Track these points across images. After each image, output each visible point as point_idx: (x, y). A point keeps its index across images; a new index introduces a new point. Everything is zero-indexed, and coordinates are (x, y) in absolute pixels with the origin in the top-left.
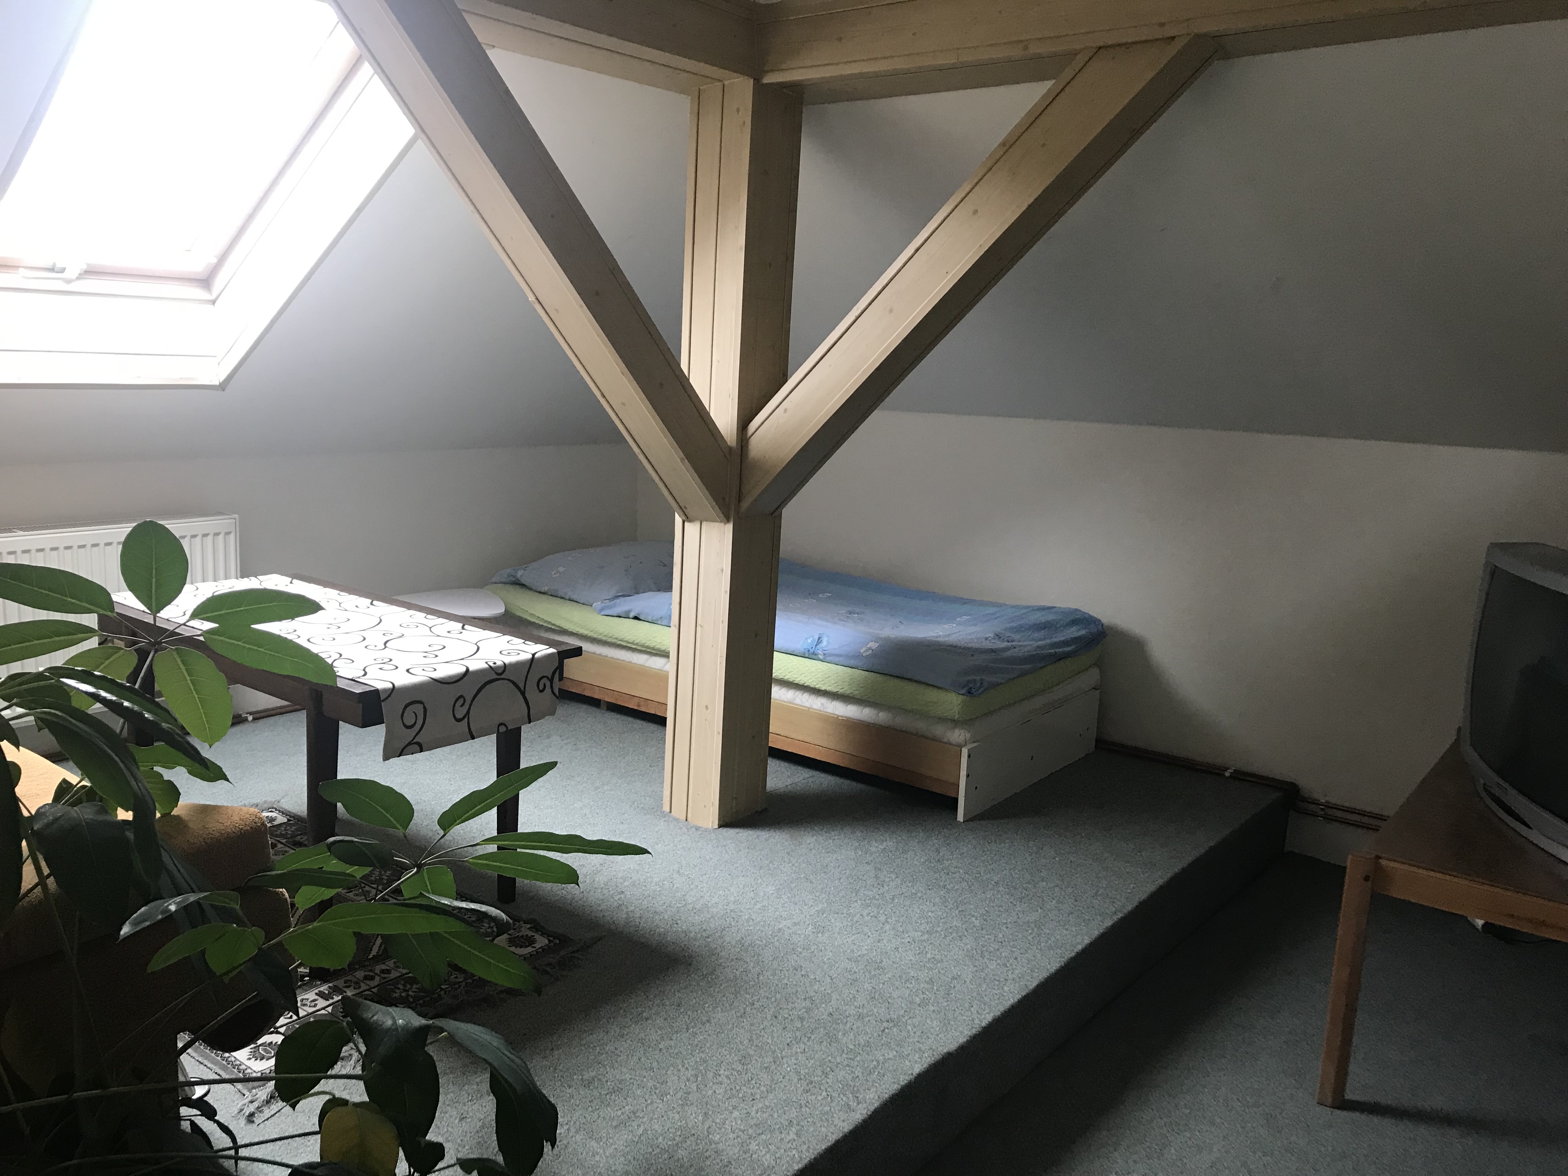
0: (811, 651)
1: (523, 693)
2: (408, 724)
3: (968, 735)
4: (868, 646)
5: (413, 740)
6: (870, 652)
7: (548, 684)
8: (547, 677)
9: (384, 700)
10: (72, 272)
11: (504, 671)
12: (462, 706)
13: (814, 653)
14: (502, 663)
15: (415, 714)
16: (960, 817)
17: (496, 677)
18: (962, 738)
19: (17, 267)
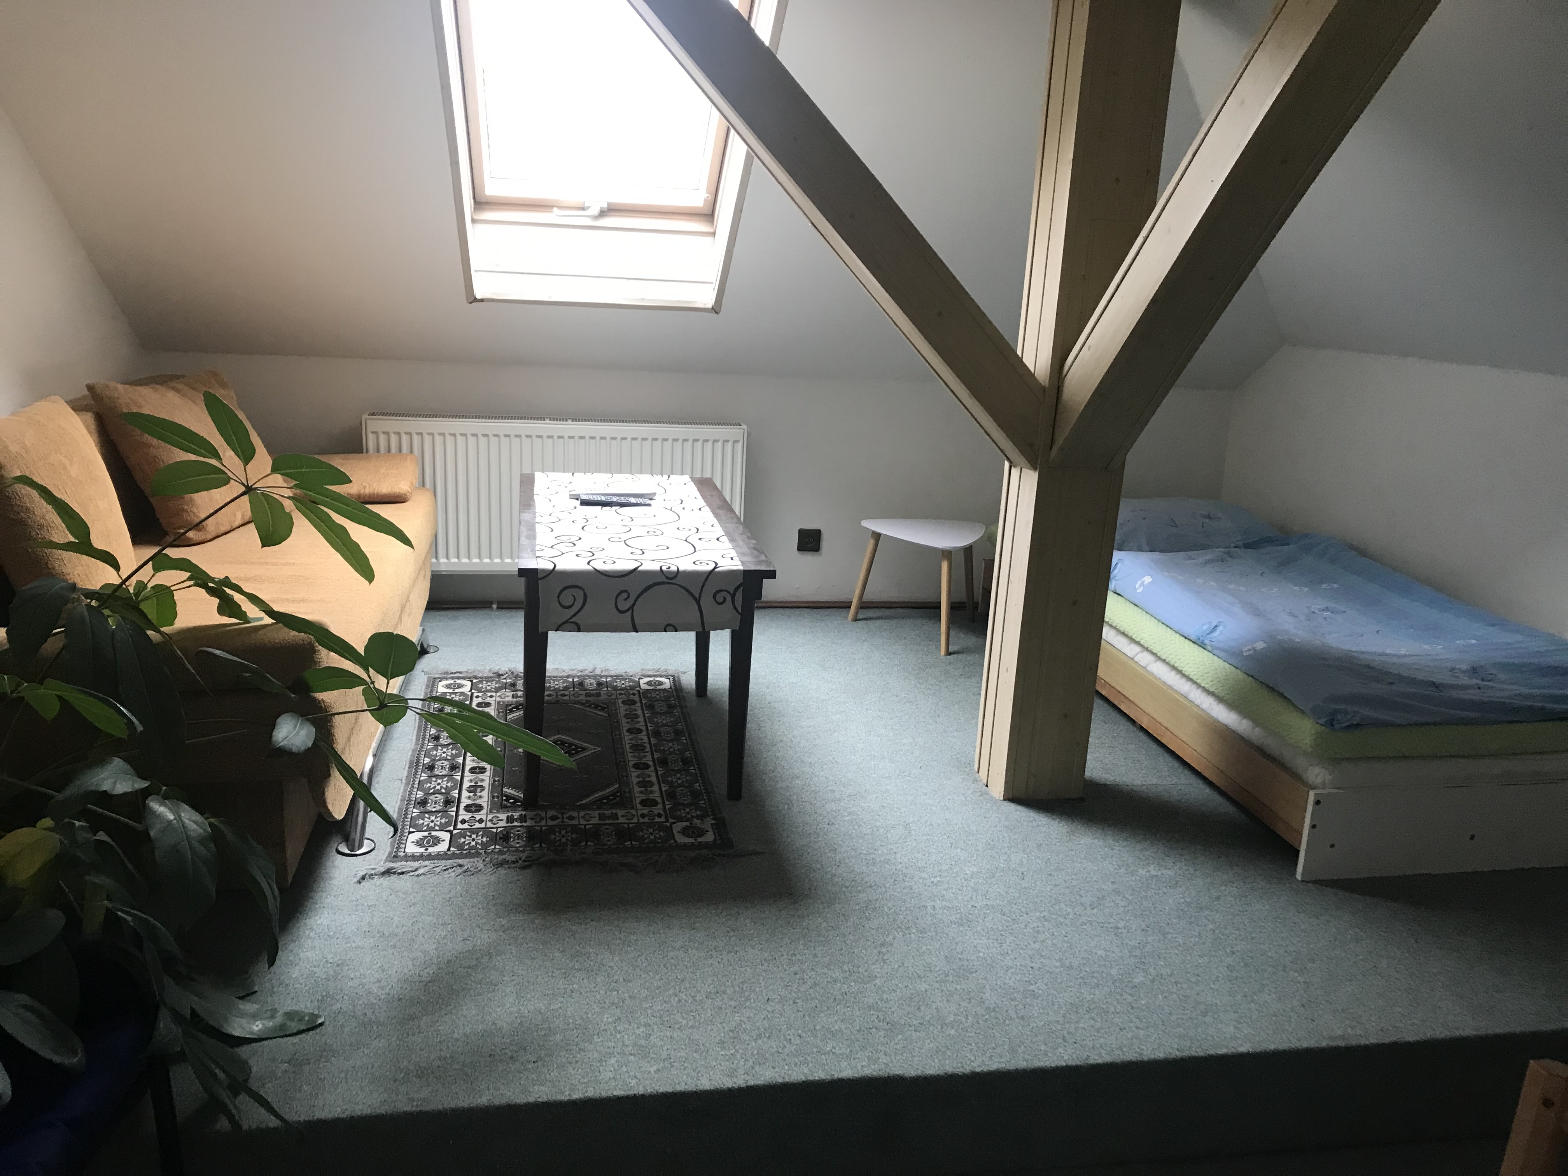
0: (1201, 639)
1: (698, 602)
2: (566, 604)
3: (1328, 777)
4: (1254, 646)
5: (571, 618)
6: (1252, 652)
7: (729, 598)
8: (729, 592)
9: (541, 579)
10: (595, 211)
11: (676, 576)
12: (626, 599)
13: (1202, 642)
14: (676, 569)
15: (574, 596)
16: (1299, 876)
17: (666, 580)
18: (1319, 781)
19: (552, 207)
